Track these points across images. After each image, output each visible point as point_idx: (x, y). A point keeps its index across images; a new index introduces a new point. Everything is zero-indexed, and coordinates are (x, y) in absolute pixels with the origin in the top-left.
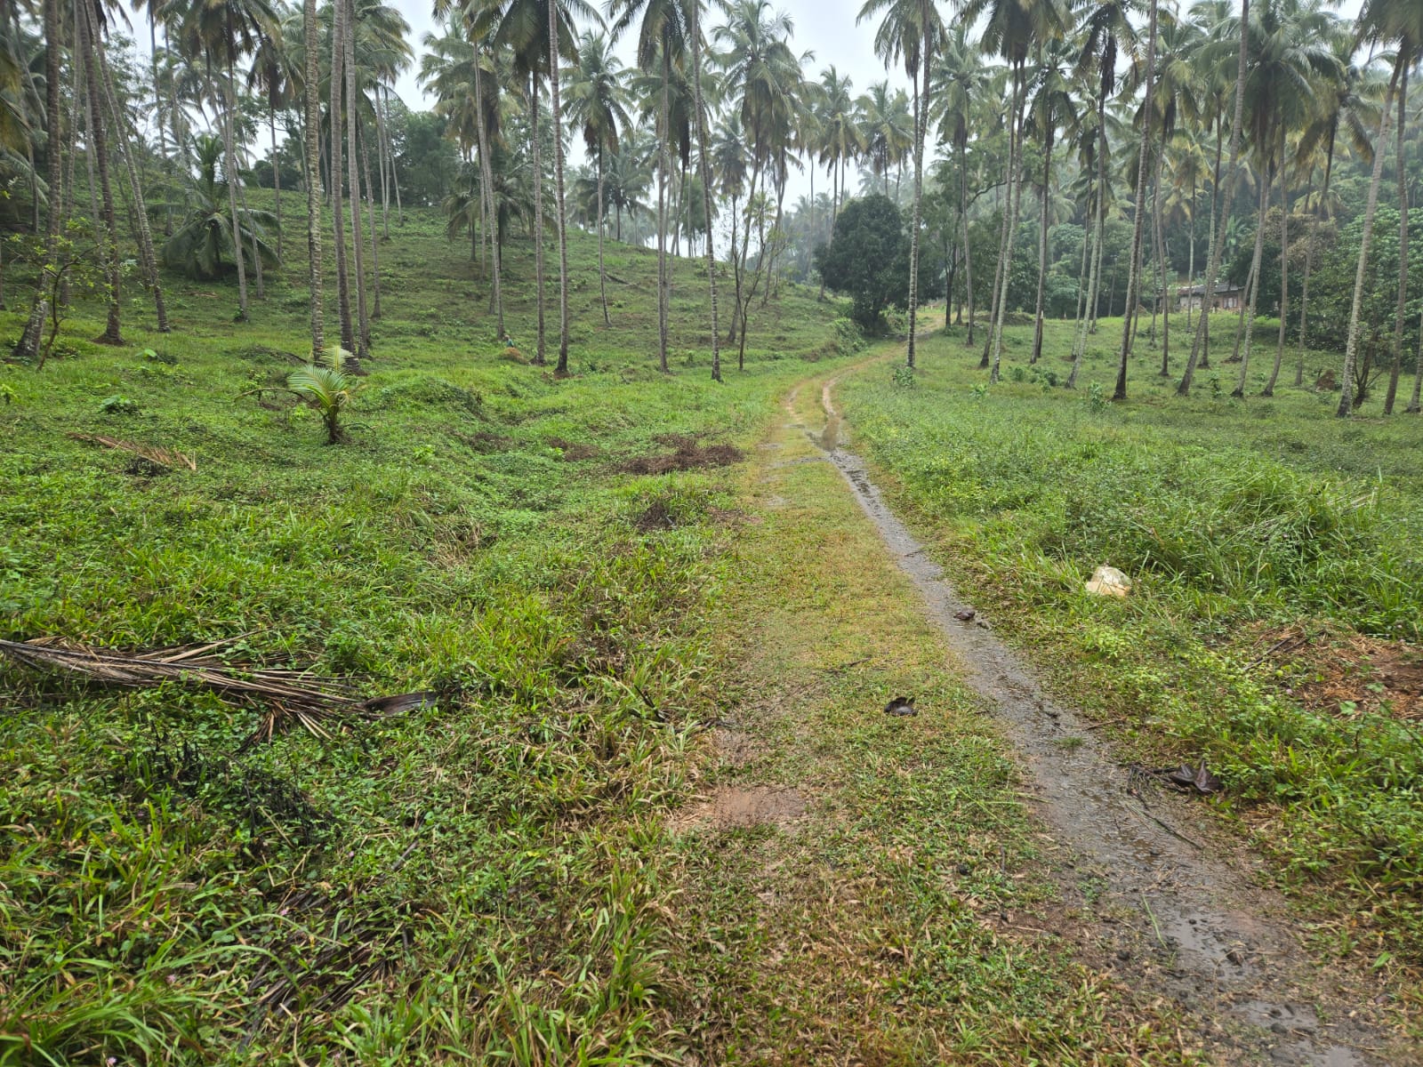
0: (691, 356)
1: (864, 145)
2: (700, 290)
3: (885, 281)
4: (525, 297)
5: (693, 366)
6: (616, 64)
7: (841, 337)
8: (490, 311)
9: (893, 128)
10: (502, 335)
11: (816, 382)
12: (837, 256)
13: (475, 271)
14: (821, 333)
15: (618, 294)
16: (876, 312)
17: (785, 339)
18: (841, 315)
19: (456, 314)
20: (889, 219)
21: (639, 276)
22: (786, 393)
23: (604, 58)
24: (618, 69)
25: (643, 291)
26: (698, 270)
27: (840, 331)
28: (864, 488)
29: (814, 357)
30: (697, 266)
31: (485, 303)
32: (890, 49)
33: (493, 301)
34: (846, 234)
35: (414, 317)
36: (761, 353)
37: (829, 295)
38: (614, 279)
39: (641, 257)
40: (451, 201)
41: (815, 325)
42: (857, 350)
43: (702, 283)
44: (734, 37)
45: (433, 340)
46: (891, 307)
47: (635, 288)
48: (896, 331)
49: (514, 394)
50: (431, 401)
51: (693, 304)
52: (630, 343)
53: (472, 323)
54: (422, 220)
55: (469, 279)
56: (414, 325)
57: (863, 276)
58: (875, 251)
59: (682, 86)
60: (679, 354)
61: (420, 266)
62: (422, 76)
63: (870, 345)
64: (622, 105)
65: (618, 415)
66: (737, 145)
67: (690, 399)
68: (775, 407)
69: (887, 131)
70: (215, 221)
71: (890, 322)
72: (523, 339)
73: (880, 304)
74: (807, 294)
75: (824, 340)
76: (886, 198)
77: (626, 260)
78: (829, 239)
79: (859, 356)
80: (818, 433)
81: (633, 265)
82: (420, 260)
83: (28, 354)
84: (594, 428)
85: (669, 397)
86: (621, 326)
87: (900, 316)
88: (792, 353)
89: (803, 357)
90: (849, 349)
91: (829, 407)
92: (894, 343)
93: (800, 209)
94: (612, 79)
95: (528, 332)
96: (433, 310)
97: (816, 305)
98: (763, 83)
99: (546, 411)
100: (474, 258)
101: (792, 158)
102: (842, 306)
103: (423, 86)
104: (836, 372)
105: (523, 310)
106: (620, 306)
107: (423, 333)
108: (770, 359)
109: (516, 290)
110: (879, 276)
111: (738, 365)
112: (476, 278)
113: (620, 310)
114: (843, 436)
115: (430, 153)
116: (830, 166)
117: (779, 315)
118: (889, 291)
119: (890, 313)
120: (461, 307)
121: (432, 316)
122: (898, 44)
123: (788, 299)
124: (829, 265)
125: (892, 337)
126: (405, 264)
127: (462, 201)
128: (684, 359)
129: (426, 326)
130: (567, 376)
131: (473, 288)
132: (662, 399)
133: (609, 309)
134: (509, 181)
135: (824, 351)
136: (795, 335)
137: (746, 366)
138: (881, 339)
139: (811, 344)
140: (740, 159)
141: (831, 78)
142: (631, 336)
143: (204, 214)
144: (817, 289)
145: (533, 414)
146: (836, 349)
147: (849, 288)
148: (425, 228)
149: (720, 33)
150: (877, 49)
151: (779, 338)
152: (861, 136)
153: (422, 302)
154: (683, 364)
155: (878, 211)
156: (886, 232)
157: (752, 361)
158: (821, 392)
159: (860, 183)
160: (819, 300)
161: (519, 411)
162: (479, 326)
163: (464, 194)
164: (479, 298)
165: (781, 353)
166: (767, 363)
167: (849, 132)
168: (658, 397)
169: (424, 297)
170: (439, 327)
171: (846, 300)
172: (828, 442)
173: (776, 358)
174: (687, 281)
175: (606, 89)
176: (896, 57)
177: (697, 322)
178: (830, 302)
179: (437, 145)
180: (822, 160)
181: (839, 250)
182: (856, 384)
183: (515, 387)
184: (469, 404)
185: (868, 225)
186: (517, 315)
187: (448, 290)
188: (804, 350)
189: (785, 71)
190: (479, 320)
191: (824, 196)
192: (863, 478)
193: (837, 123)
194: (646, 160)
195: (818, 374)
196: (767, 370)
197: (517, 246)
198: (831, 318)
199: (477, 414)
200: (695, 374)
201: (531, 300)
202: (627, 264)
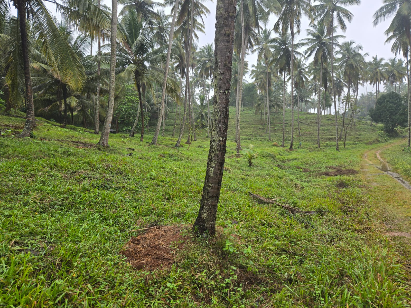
0: (327, 144)
1: (387, 77)
2: (329, 124)
3: (396, 119)
4: (275, 128)
5: (328, 147)
6: (305, 65)
7: (380, 137)
8: (266, 133)
9: (397, 71)
10: (270, 139)
11: (373, 151)
12: (377, 111)
13: (262, 122)
14: (373, 136)
15: (302, 127)
16: (393, 129)
17: (359, 138)
18: (379, 130)
19: (257, 134)
20: (397, 99)
21: (308, 121)
22: (363, 155)
23: (301, 64)
24: (305, 66)
25: (310, 125)
26: (328, 118)
27: (379, 135)
28: (402, 182)
29: (370, 144)
30: (327, 117)
31: (265, 131)
32: (397, 50)
33: (267, 130)
34: (381, 105)
35: (246, 135)
36: (351, 142)
37: (374, 124)
38: (301, 122)
39: (309, 116)
40: (256, 105)
41: (370, 133)
42: (386, 141)
43: (329, 122)
44: (342, 53)
45: (252, 141)
46: (399, 127)
47: (308, 124)
48: (401, 134)
49: (281, 155)
50: (264, 157)
51: (326, 128)
52: (307, 140)
53: (261, 136)
54: (248, 110)
55: (260, 124)
56: (247, 137)
57: (387, 118)
58: (392, 109)
59: (325, 69)
60: (323, 143)
61: (248, 122)
62: (251, 75)
63: (391, 139)
64: (306, 75)
65: (312, 161)
66: (340, 81)
67: (332, 156)
68: (361, 159)
69: (396, 72)
70: (202, 115)
71: (398, 132)
72: (276, 140)
73: (394, 126)
74: (366, 124)
75: (374, 138)
76: (395, 93)
77: (304, 117)
78: (374, 107)
79: (387, 143)
80: (380, 167)
81: (307, 118)
82: (247, 120)
83: (178, 146)
84: (306, 164)
85: (325, 156)
86: (304, 135)
87: (402, 130)
88: (361, 142)
89: (366, 144)
90: (383, 141)
91: (380, 159)
92: (400, 139)
93: (361, 97)
94: (304, 69)
95: (277, 138)
96: (251, 133)
97: (370, 127)
98: (352, 65)
99: (292, 159)
100: (261, 119)
101: (360, 83)
102: (380, 127)
103: (251, 77)
104: (380, 148)
105: (275, 132)
106: (303, 130)
107: (249, 139)
108: (354, 144)
109: (273, 127)
110: (393, 117)
111: (344, 146)
112: (262, 124)
113: (304, 131)
114: (389, 167)
115: (250, 93)
116: (374, 84)
117: (356, 131)
118: (398, 121)
119: (398, 129)
120: (258, 132)
121: (251, 134)
122: (400, 48)
123: (359, 126)
124: (374, 114)
125: (400, 137)
126: (244, 122)
127: (259, 105)
128: (325, 145)
129: (250, 137)
130: (293, 150)
131: (261, 127)
132: (323, 156)
133: (300, 131)
134: (272, 99)
135: (374, 141)
136: (363, 137)
137: (346, 146)
138: (395, 137)
139: (369, 140)
140: (341, 85)
141: (375, 59)
142: (307, 138)
143: (200, 113)
144: (369, 122)
145: (289, 160)
146: (378, 141)
147: (382, 121)
148: (248, 112)
149: (337, 53)
150: (392, 50)
151: (357, 138)
152: (386, 75)
153: (249, 131)
154: (325, 146)
155: (393, 97)
156: (396, 103)
157: (348, 145)
158: (376, 154)
159: (384, 87)
160: (371, 126)
161: (284, 159)
162: (263, 137)
163: (260, 103)
164: (263, 129)
165: (358, 143)
166: (353, 146)
167: (382, 74)
168: (322, 156)
169: (249, 130)
170: (253, 137)
171: (381, 125)
172: (385, 169)
173: (356, 144)
174: (324, 122)
175: (302, 72)
176: (400, 52)
177: (328, 134)
178: (375, 126)
179: (252, 91)
180: (371, 83)
181: (378, 110)
182: (389, 152)
183: (281, 153)
184: (273, 158)
185: (389, 101)
186: (273, 133)
187: (255, 128)
188: (366, 142)
189: (359, 60)
190: (263, 135)
191: (371, 93)
192: (401, 179)
193: (377, 72)
194: (310, 88)
195: (373, 149)
196: (354, 148)
197: (273, 115)
198: (376, 131)
199: (275, 160)
200: (329, 149)
201: (277, 129)
202: (305, 118)
